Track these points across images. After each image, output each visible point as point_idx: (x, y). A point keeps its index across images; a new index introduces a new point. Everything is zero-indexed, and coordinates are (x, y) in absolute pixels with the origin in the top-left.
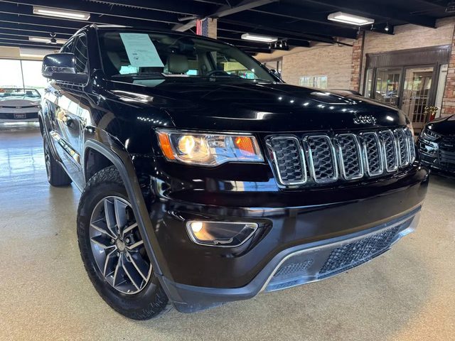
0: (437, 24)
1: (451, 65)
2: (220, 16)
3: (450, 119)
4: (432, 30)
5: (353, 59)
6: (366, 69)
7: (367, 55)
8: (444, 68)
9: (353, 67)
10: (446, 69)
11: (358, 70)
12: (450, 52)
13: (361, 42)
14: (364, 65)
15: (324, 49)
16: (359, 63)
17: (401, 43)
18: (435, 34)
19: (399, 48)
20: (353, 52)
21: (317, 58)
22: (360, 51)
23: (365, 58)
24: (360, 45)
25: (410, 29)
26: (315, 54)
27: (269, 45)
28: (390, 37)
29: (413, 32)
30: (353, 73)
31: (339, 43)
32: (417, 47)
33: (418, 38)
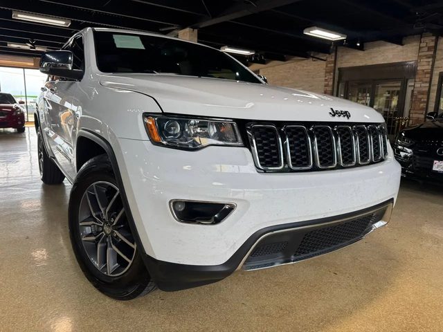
0: (404, 41)
1: (417, 80)
2: (201, 26)
3: (422, 127)
4: (400, 47)
5: (326, 72)
6: (338, 83)
7: (339, 69)
8: (410, 83)
9: (326, 80)
10: (413, 84)
11: (331, 83)
12: (416, 68)
13: (334, 57)
14: (336, 78)
15: (299, 63)
16: (332, 77)
17: (371, 58)
18: (403, 51)
19: (369, 63)
20: (327, 66)
21: (292, 71)
22: (333, 65)
23: (337, 72)
24: (333, 59)
25: (379, 46)
26: (290, 68)
27: (247, 58)
28: (361, 53)
29: (382, 48)
30: (325, 86)
31: (313, 57)
32: (386, 62)
33: (387, 54)
